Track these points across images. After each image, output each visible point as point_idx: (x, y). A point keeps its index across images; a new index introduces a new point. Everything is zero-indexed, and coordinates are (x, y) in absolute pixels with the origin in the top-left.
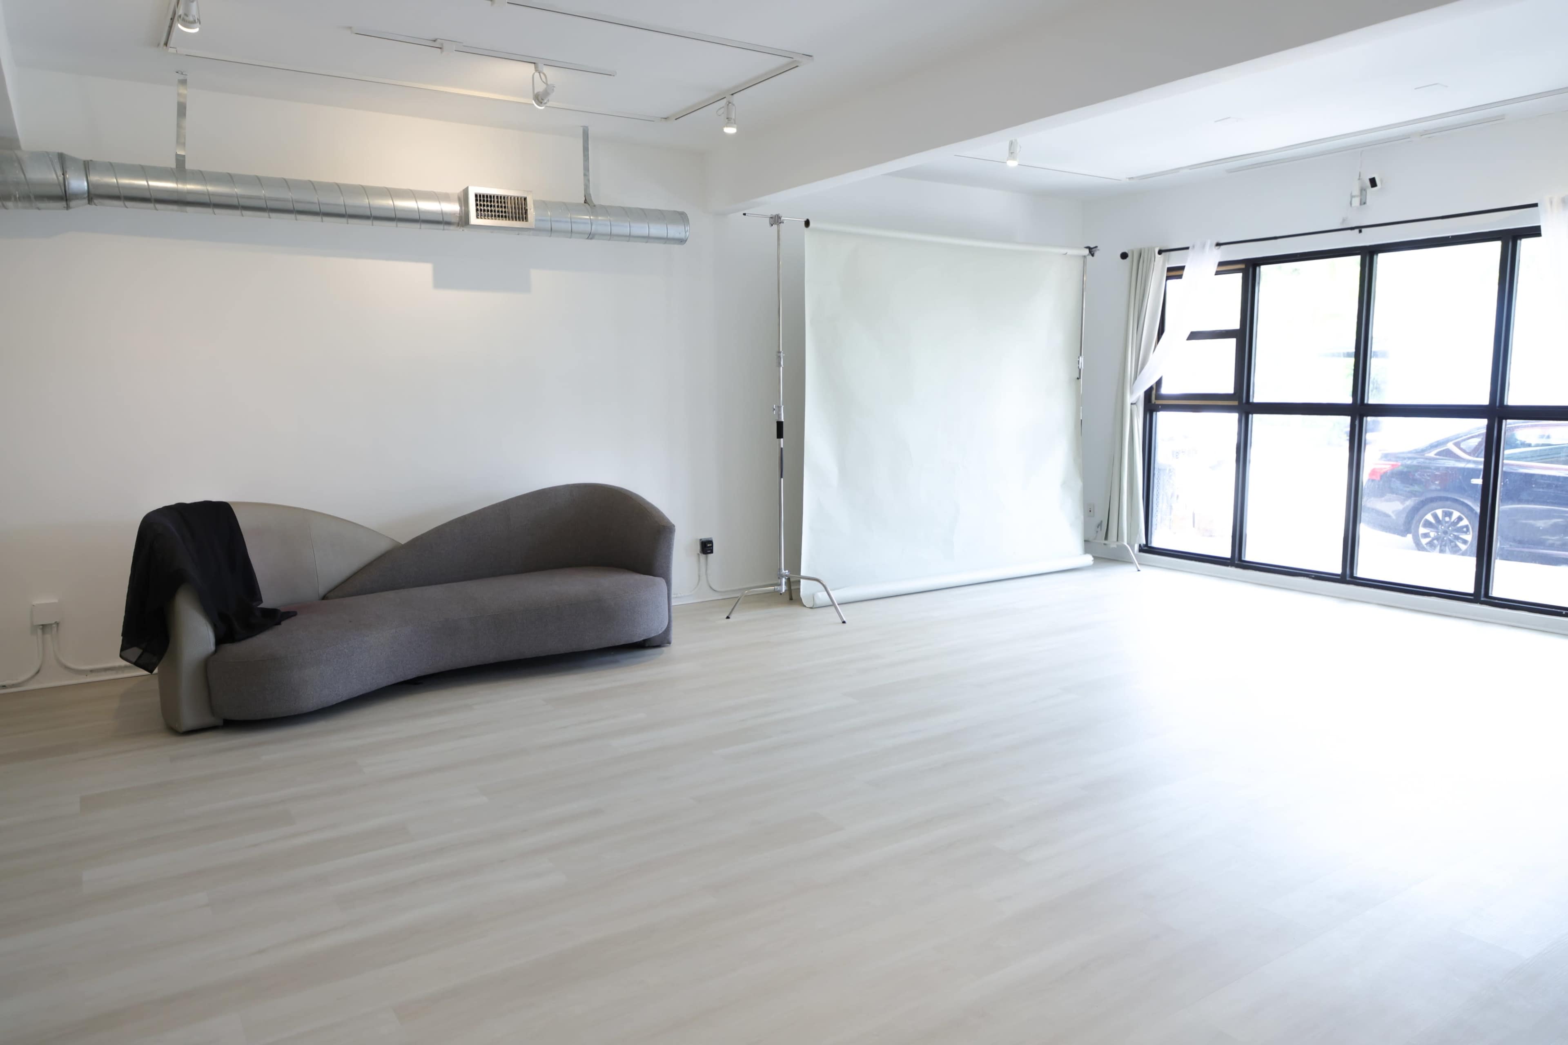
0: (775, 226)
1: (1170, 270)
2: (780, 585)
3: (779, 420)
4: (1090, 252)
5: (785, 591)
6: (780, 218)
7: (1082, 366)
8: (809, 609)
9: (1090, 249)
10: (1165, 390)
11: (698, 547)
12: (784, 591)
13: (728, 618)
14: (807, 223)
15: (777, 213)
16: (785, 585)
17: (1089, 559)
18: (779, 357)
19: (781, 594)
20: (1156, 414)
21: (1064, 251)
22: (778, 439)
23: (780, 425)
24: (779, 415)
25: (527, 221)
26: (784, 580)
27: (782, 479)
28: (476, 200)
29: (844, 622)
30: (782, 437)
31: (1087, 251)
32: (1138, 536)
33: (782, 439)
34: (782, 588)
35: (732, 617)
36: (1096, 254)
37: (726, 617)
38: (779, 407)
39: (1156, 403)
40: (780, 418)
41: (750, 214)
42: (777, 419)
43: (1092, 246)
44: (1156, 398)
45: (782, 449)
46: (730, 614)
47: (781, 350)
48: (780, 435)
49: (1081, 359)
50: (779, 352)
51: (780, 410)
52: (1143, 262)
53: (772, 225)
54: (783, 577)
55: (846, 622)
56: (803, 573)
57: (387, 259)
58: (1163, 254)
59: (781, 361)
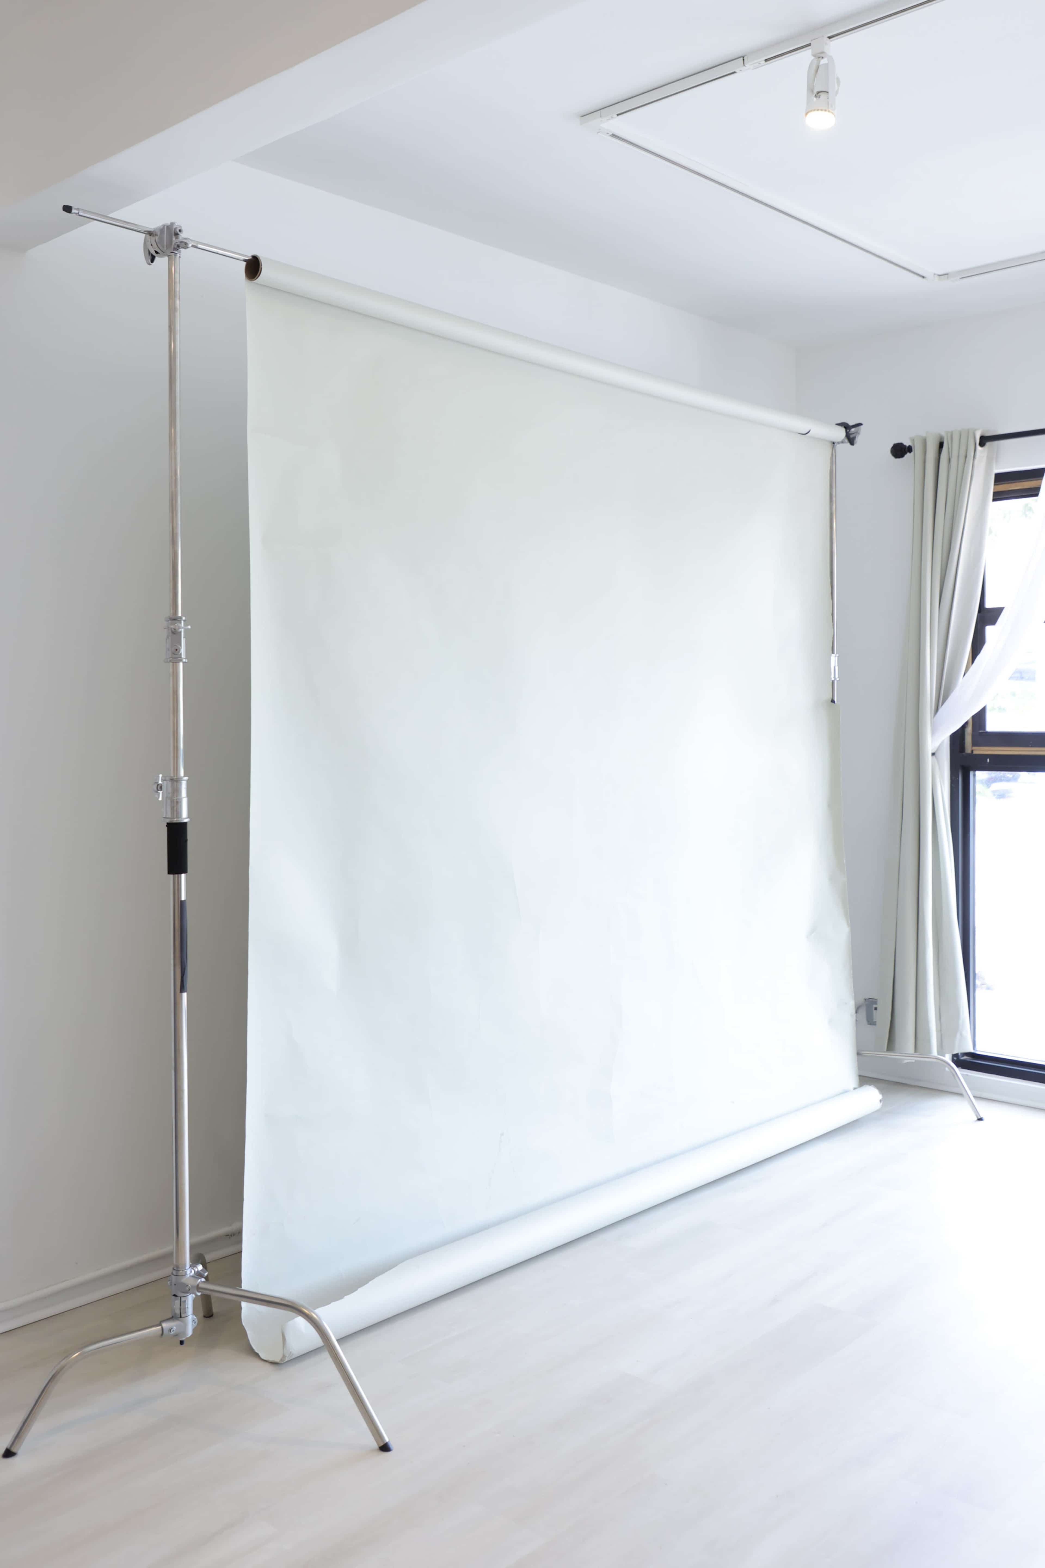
0: (161, 262)
1: (1000, 478)
2: (179, 1316)
3: (175, 820)
4: (848, 436)
5: (194, 1330)
6: (176, 234)
7: (835, 674)
8: (267, 1365)
9: (846, 427)
10: (992, 725)
12: (190, 1333)
13: (9, 1453)
14: (253, 267)
15: (168, 222)
16: (194, 1313)
17: (872, 1097)
18: (175, 633)
19: (182, 1343)
20: (975, 775)
21: (802, 425)
22: (171, 876)
23: (177, 835)
24: (175, 805)
26: (190, 1299)
27: (181, 998)
29: (385, 1448)
30: (185, 871)
31: (841, 433)
32: (958, 1036)
33: (183, 876)
34: (186, 1326)
35: (22, 1450)
36: (859, 440)
38: (175, 781)
39: (975, 752)
40: (178, 813)
41: (84, 211)
42: (167, 816)
43: (851, 424)
44: (975, 744)
45: (182, 903)
46: (18, 1437)
47: (180, 614)
48: (177, 862)
49: (834, 659)
50: (175, 619)
51: (176, 791)
52: (949, 460)
53: (153, 259)
54: (188, 1292)
55: (392, 1445)
56: (249, 1280)
58: (988, 444)
59: (180, 644)
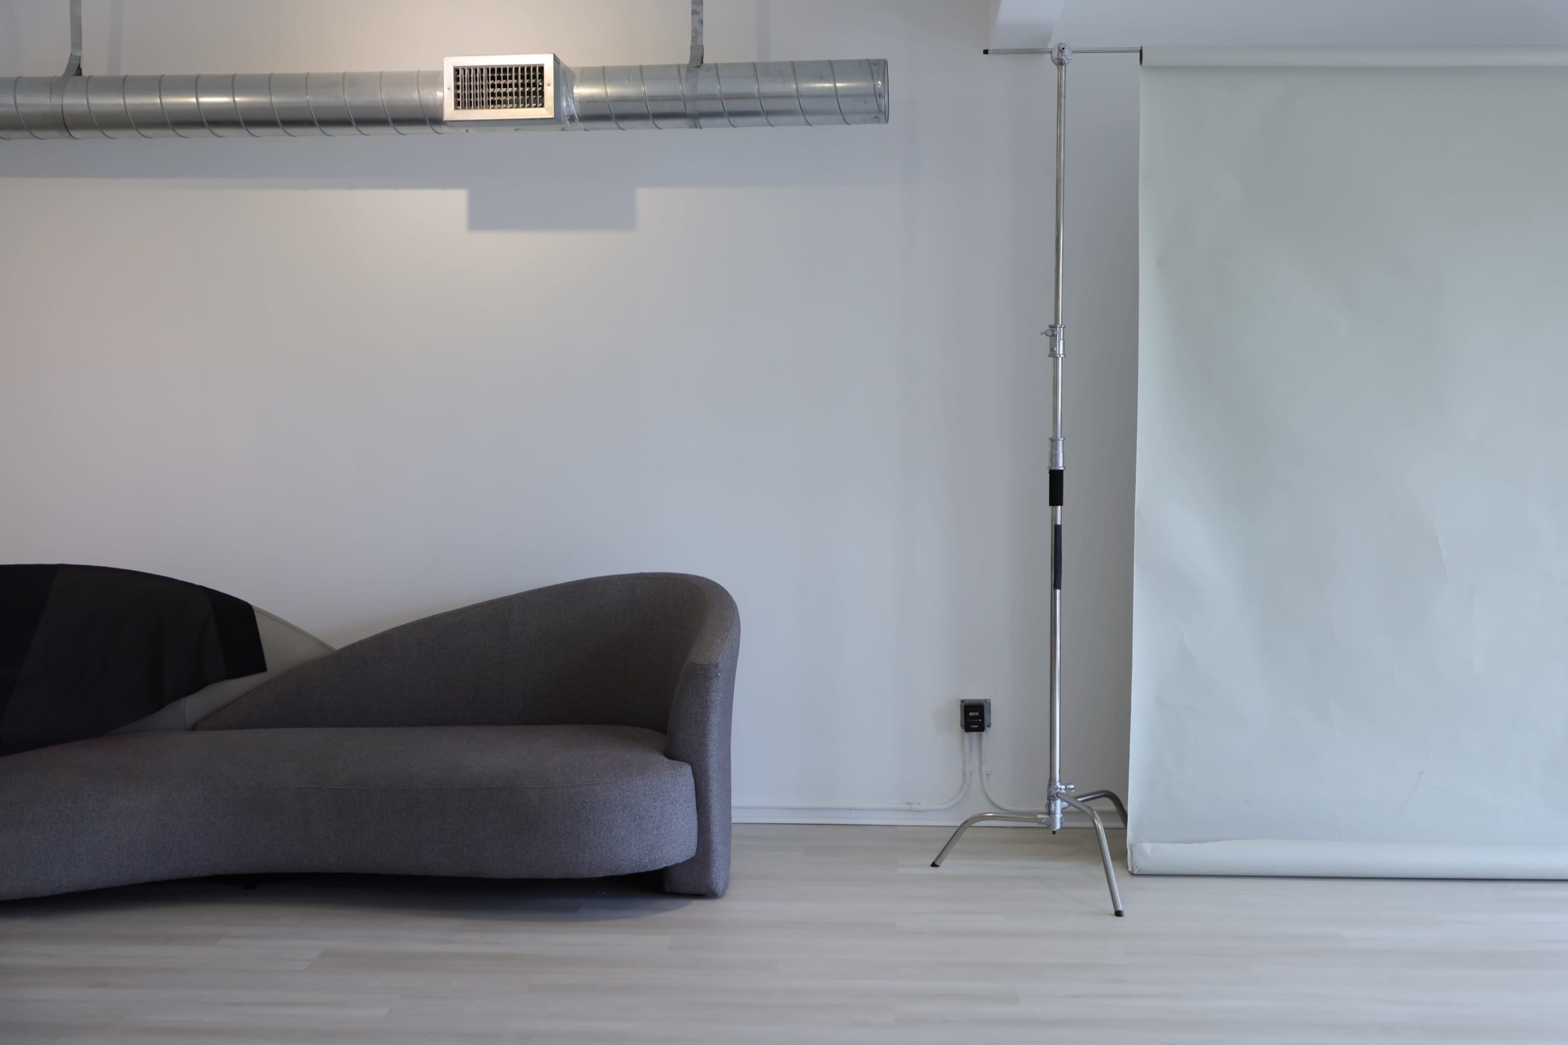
2: (1053, 813)
3: (1054, 468)
11: (957, 716)
12: (1057, 825)
13: (934, 865)
14: (1141, 55)
18: (1056, 337)
19: (1054, 833)
22: (1052, 507)
23: (1056, 478)
24: (1053, 457)
25: (543, 106)
27: (1058, 591)
28: (457, 79)
29: (1118, 914)
30: (1061, 504)
33: (1059, 507)
34: (1055, 821)
35: (940, 864)
37: (931, 863)
38: (1053, 440)
40: (1057, 462)
42: (1048, 464)
45: (1058, 526)
46: (939, 857)
47: (1059, 323)
48: (1056, 497)
50: (1055, 327)
51: (1055, 448)
55: (1121, 913)
57: (397, 186)
59: (1058, 345)
